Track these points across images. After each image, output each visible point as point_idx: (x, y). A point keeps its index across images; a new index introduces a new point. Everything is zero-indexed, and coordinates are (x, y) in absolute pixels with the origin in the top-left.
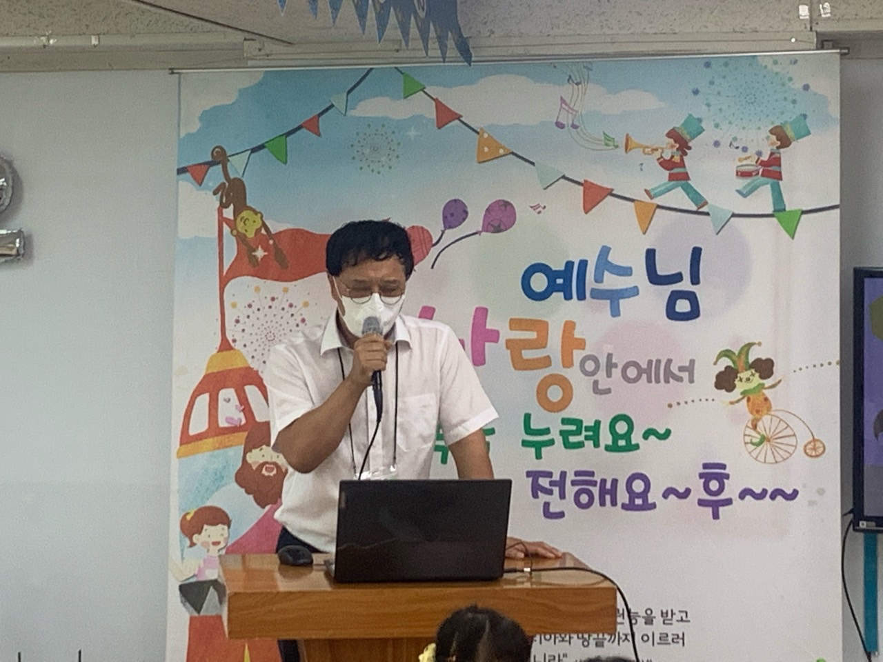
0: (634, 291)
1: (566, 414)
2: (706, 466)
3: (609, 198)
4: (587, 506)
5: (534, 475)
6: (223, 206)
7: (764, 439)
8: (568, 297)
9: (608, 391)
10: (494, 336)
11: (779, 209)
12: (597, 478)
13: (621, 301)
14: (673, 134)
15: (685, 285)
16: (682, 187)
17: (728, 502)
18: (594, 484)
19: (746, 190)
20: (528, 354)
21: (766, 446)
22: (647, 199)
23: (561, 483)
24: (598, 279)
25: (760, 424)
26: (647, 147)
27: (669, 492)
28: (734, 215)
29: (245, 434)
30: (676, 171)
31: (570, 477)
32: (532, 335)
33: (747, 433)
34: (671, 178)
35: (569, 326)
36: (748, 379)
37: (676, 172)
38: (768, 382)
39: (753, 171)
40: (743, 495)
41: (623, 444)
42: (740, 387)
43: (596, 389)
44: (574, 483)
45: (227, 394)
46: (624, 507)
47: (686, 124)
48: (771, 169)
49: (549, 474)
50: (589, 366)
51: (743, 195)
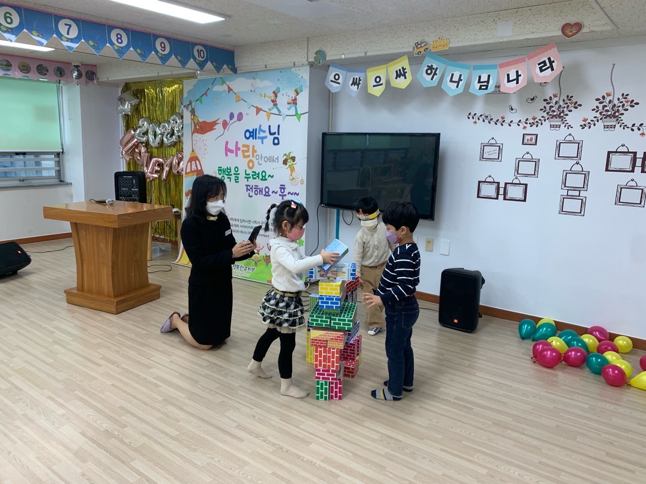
0: (266, 137)
1: (253, 170)
2: (281, 185)
3: (261, 111)
4: (256, 194)
5: (247, 186)
6: (191, 115)
7: (293, 179)
8: (253, 139)
9: (261, 164)
10: (239, 149)
11: (297, 114)
12: (259, 187)
13: (264, 140)
14: (274, 93)
15: (276, 136)
16: (276, 108)
17: (285, 195)
18: (258, 189)
20: (246, 154)
21: (293, 180)
22: (268, 111)
23: (252, 188)
24: (259, 134)
25: (292, 174)
26: (269, 96)
27: (273, 192)
28: (287, 115)
30: (275, 103)
31: (254, 187)
32: (246, 149)
33: (290, 177)
34: (274, 105)
35: (254, 146)
36: (290, 162)
37: (275, 105)
38: (294, 163)
40: (288, 194)
41: (264, 179)
42: (288, 164)
43: (259, 164)
44: (254, 188)
45: (193, 162)
46: (265, 195)
47: (276, 90)
48: (294, 102)
49: (250, 186)
50: (257, 157)
51: (289, 109)
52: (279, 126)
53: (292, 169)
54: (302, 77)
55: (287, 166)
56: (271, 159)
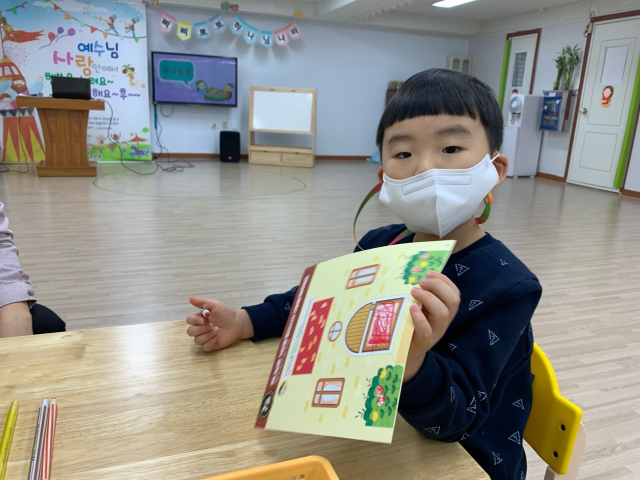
0: (103, 51)
1: (90, 76)
2: (122, 89)
3: (97, 30)
4: (96, 96)
8: (89, 51)
9: (99, 72)
10: (72, 59)
11: (134, 36)
12: (98, 90)
13: (102, 54)
14: (110, 18)
15: (115, 51)
16: (113, 30)
20: (80, 63)
21: (134, 85)
22: (106, 31)
24: (96, 48)
25: (132, 81)
26: (105, 20)
27: (114, 94)
29: (12, 78)
30: (112, 26)
32: (81, 59)
33: (129, 83)
34: (111, 27)
35: (89, 58)
36: (129, 72)
37: (112, 27)
38: (134, 72)
39: (128, 28)
40: (129, 95)
41: (103, 83)
43: (96, 71)
44: (93, 91)
45: (6, 68)
47: (113, 16)
48: (132, 28)
50: (95, 66)
51: (127, 32)
52: (117, 45)
53: (132, 77)
54: (139, 11)
55: (127, 74)
56: (110, 69)
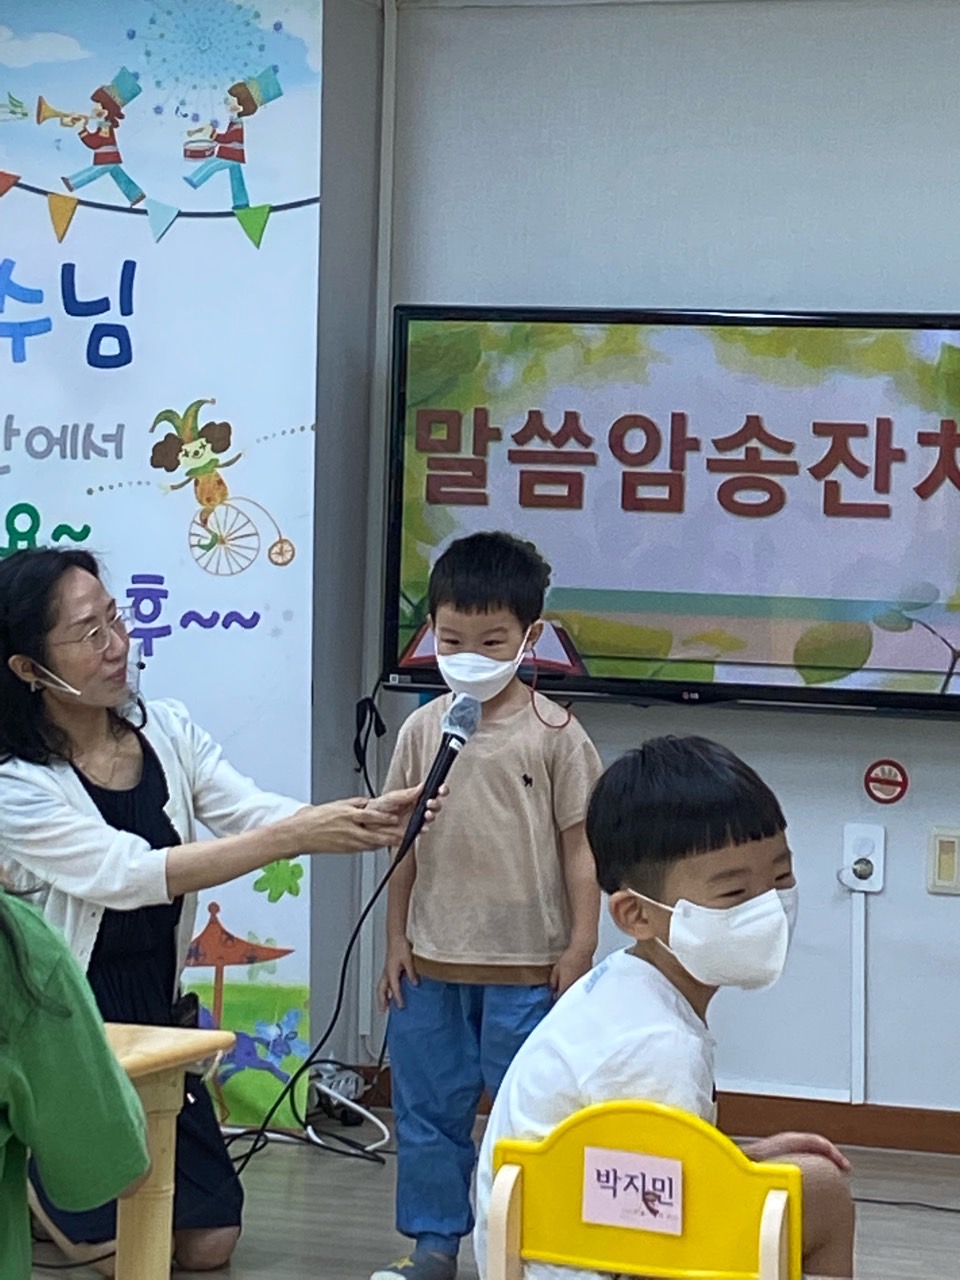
0: (44, 326)
2: (136, 579)
3: (14, 189)
7: (217, 540)
9: (6, 470)
11: (240, 207)
14: (100, 96)
15: (113, 316)
16: (112, 174)
17: (166, 631)
19: (197, 178)
22: (65, 192)
25: (211, 518)
26: (67, 116)
28: (180, 214)
30: (104, 149)
33: (193, 532)
34: (96, 163)
36: (196, 453)
37: (103, 149)
38: (223, 458)
39: (207, 150)
42: (186, 463)
47: (116, 83)
48: (230, 146)
51: (193, 182)
52: (129, 268)
53: (211, 492)
54: (278, 27)
55: (180, 474)
56: (73, 442)
